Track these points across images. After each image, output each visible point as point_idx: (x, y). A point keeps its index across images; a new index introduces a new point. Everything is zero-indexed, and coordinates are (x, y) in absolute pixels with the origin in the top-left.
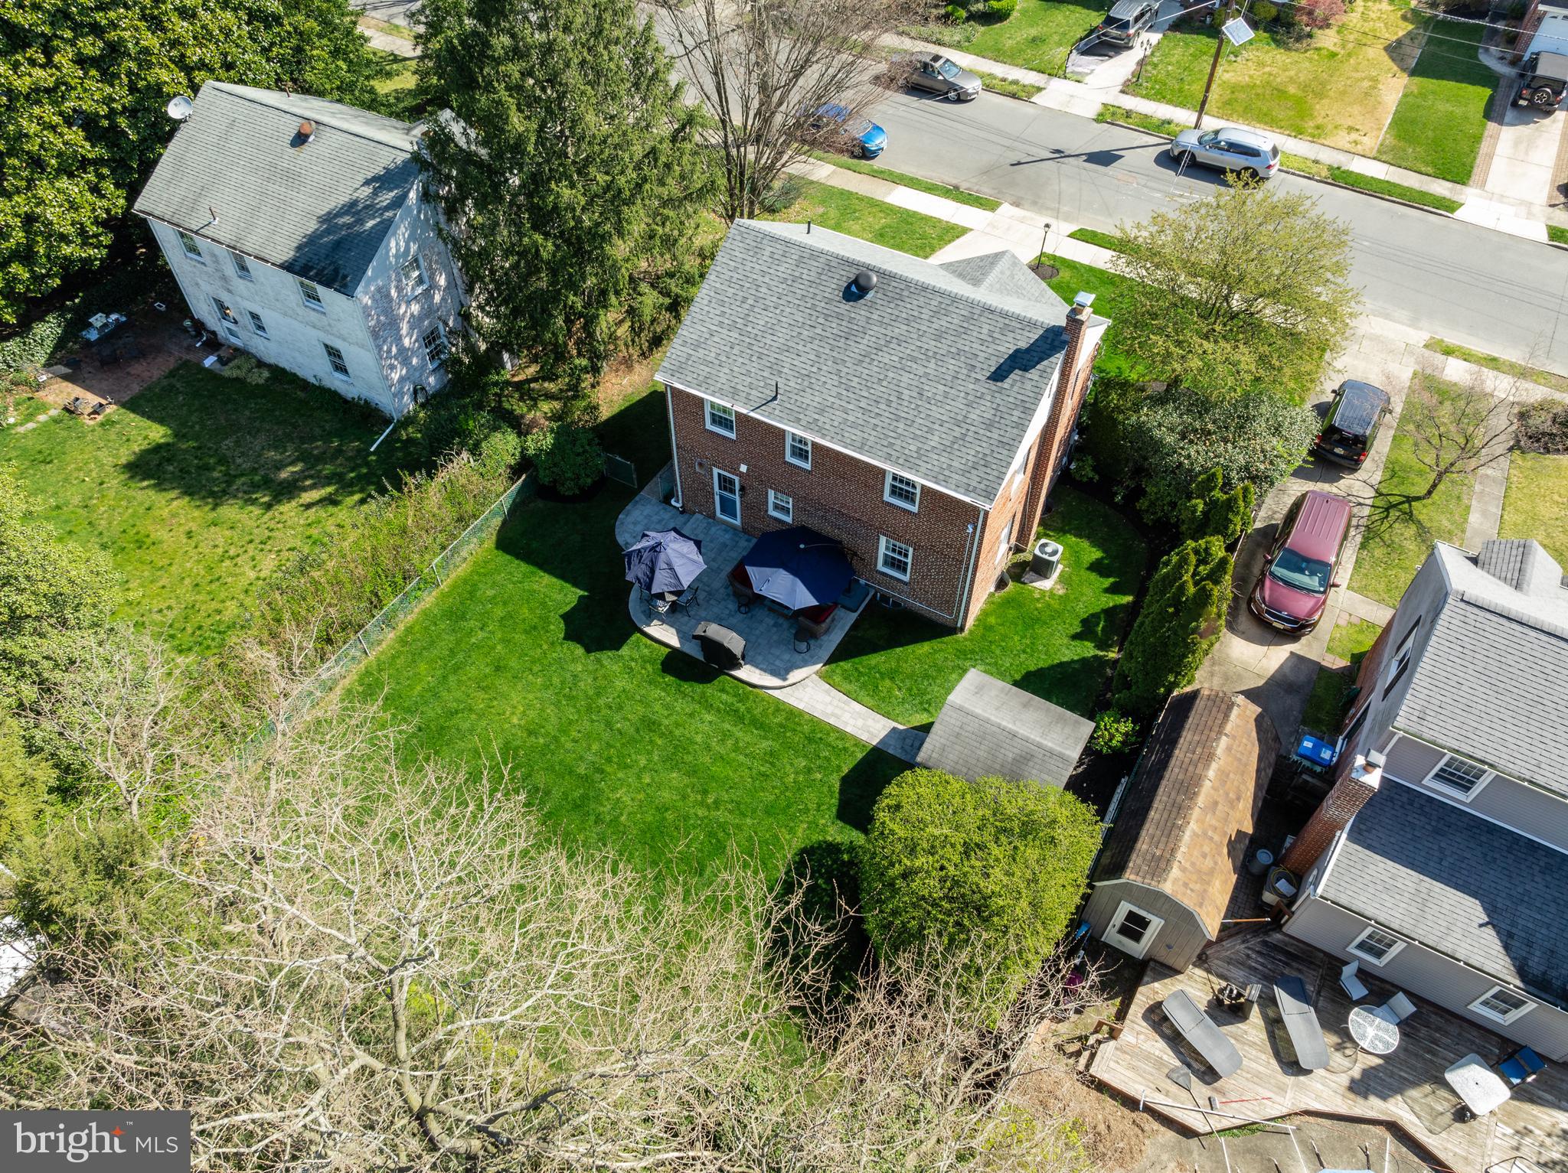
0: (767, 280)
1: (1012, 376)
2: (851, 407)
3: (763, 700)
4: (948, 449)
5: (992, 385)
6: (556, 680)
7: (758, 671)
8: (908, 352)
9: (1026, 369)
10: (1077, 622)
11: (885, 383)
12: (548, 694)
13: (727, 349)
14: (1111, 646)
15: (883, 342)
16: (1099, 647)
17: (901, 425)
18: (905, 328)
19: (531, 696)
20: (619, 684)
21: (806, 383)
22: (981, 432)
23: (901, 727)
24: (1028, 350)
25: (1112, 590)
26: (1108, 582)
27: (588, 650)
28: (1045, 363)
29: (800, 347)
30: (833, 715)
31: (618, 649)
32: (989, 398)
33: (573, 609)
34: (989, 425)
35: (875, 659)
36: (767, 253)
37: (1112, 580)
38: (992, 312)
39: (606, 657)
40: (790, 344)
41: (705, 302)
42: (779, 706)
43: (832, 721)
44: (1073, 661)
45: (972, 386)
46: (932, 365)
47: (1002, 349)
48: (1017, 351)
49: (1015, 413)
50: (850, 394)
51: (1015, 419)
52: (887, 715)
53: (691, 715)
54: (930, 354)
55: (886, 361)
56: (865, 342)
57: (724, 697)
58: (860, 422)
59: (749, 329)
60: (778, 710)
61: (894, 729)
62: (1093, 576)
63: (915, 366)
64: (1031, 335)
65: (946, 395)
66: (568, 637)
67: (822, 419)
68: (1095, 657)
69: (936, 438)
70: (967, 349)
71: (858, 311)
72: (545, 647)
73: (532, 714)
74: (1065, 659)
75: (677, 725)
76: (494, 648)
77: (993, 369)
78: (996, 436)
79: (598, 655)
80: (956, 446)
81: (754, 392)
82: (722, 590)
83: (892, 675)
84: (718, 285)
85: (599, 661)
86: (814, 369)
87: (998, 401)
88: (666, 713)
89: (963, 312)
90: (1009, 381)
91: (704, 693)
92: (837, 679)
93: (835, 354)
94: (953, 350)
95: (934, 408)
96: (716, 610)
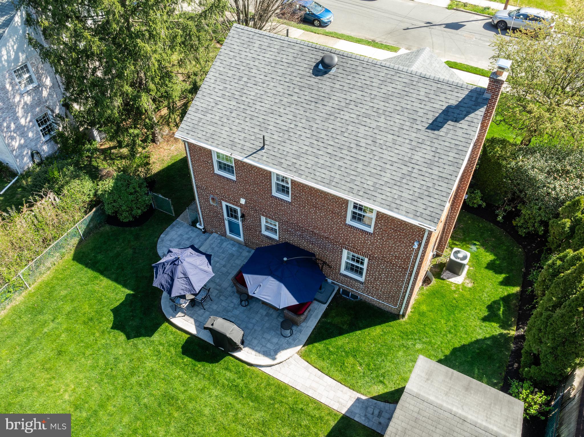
0: (256, 64)
1: (446, 126)
2: (320, 153)
3: (257, 376)
4: (398, 183)
5: (430, 133)
6: (101, 362)
7: (254, 353)
8: (364, 110)
9: (457, 120)
10: (484, 308)
11: (346, 135)
12: (94, 374)
13: (228, 113)
14: (511, 326)
15: (343, 104)
16: (503, 327)
17: (360, 166)
18: (361, 93)
19: (81, 376)
20: (149, 365)
21: (286, 136)
22: (424, 169)
23: (364, 397)
24: (457, 106)
25: (505, 283)
26: (501, 277)
27: (129, 337)
28: (472, 115)
29: (281, 110)
30: (311, 388)
31: (150, 335)
32: (428, 143)
33: (122, 304)
34: (430, 164)
35: (341, 341)
36: (256, 45)
37: (503, 276)
38: (427, 79)
39: (141, 342)
40: (274, 108)
41: (212, 81)
42: (270, 381)
43: (310, 393)
44: (486, 339)
45: (414, 135)
46: (382, 120)
47: (437, 106)
48: (449, 107)
49: (450, 154)
50: (320, 143)
51: (451, 159)
52: (352, 387)
53: (202, 390)
54: (381, 111)
55: (347, 118)
56: (330, 104)
57: (228, 374)
58: (328, 164)
59: (244, 99)
60: (269, 384)
61: (358, 399)
62: (490, 273)
63: (369, 121)
64: (459, 95)
65: (394, 142)
66: (116, 326)
67: (299, 163)
68: (501, 334)
69: (388, 175)
70: (408, 107)
71: (325, 82)
72: (97, 334)
73: (80, 390)
74: (480, 337)
75: (191, 399)
76: (59, 336)
77: (430, 121)
78: (436, 173)
79: (135, 341)
80: (404, 181)
81: (247, 144)
82: (229, 289)
83: (354, 353)
84: (221, 69)
85: (135, 346)
86: (292, 126)
87: (436, 145)
88: (183, 389)
89: (404, 80)
90: (443, 129)
91: (212, 371)
92: (313, 357)
93: (307, 114)
94: (398, 108)
95: (385, 152)
96: (224, 304)
